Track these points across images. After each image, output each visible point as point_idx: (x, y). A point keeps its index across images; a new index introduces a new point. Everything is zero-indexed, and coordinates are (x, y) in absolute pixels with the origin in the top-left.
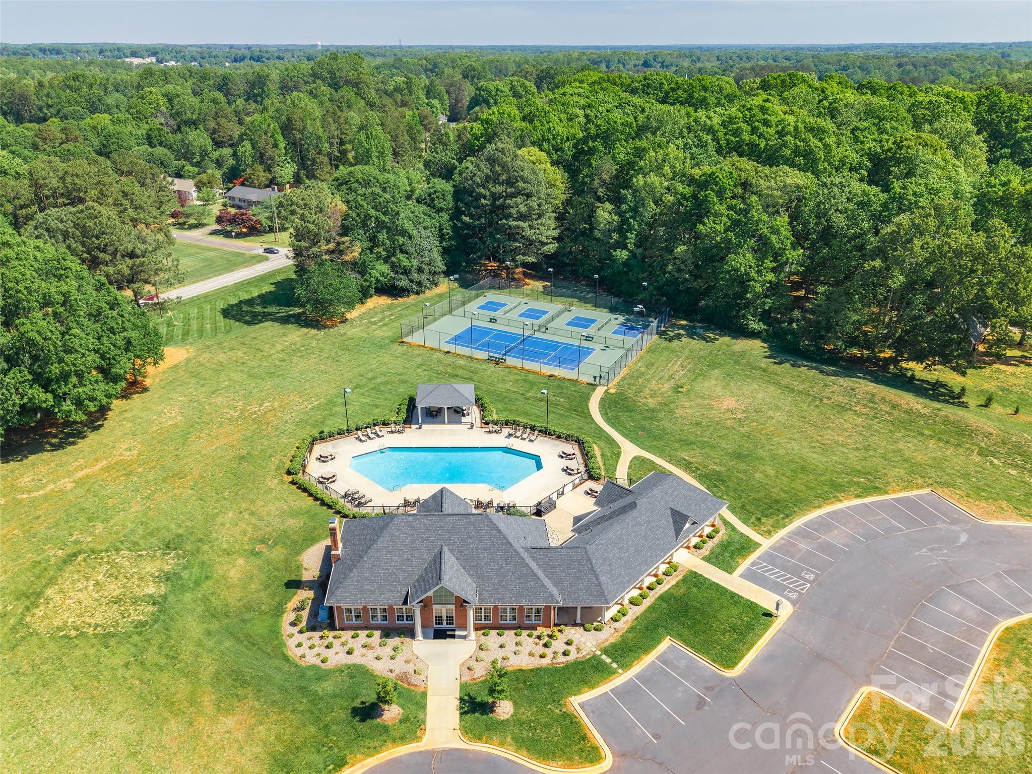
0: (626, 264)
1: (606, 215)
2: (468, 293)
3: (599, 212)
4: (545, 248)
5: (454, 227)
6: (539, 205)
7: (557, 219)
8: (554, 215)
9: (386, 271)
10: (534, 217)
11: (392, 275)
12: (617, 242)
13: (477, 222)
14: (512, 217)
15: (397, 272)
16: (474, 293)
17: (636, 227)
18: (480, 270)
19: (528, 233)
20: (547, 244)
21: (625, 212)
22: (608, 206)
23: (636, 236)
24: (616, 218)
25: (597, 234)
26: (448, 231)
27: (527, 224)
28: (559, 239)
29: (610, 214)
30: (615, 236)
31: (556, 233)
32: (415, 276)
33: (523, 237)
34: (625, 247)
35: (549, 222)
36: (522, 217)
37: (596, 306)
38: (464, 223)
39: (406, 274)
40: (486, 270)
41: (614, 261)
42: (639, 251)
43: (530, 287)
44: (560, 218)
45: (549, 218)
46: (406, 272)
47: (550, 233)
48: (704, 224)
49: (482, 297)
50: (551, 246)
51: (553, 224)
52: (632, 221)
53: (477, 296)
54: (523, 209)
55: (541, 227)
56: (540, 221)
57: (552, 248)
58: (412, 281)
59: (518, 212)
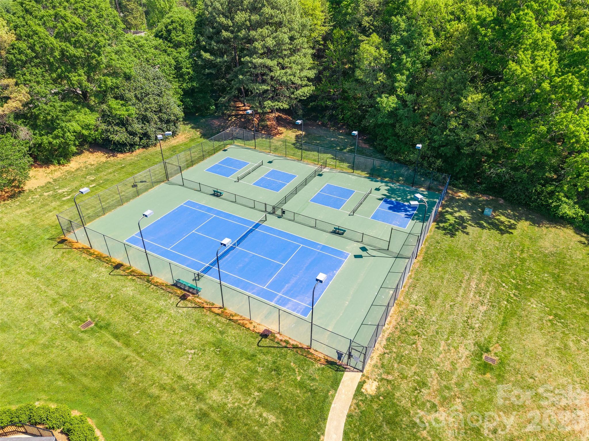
0: (393, 114)
1: (372, 49)
2: (209, 144)
3: (364, 46)
4: (300, 92)
5: (195, 66)
6: (292, 38)
7: (314, 56)
8: (311, 51)
9: (93, 122)
10: (285, 53)
11: (103, 126)
12: (383, 85)
13: (218, 60)
14: (256, 53)
15: (109, 123)
16: (217, 144)
17: (409, 65)
18: (230, 116)
19: (278, 73)
20: (302, 86)
21: (396, 45)
22: (375, 38)
23: (408, 77)
24: (384, 52)
25: (358, 74)
26: (187, 69)
27: (275, 62)
28: (316, 80)
29: (378, 48)
30: (382, 77)
31: (312, 74)
32: (137, 127)
33: (272, 78)
34: (392, 91)
35: (304, 60)
36: (269, 53)
37: (354, 167)
38: (204, 60)
39: (124, 125)
40: (236, 115)
41: (378, 110)
42: (409, 98)
43: (282, 137)
44: (318, 56)
45: (305, 55)
46: (123, 123)
47: (305, 73)
48: (519, 62)
49: (221, 152)
50: (305, 89)
51: (308, 61)
52: (404, 56)
53: (215, 151)
54: (270, 42)
55: (294, 66)
56: (293, 58)
57: (307, 91)
58: (133, 134)
59: (264, 46)
